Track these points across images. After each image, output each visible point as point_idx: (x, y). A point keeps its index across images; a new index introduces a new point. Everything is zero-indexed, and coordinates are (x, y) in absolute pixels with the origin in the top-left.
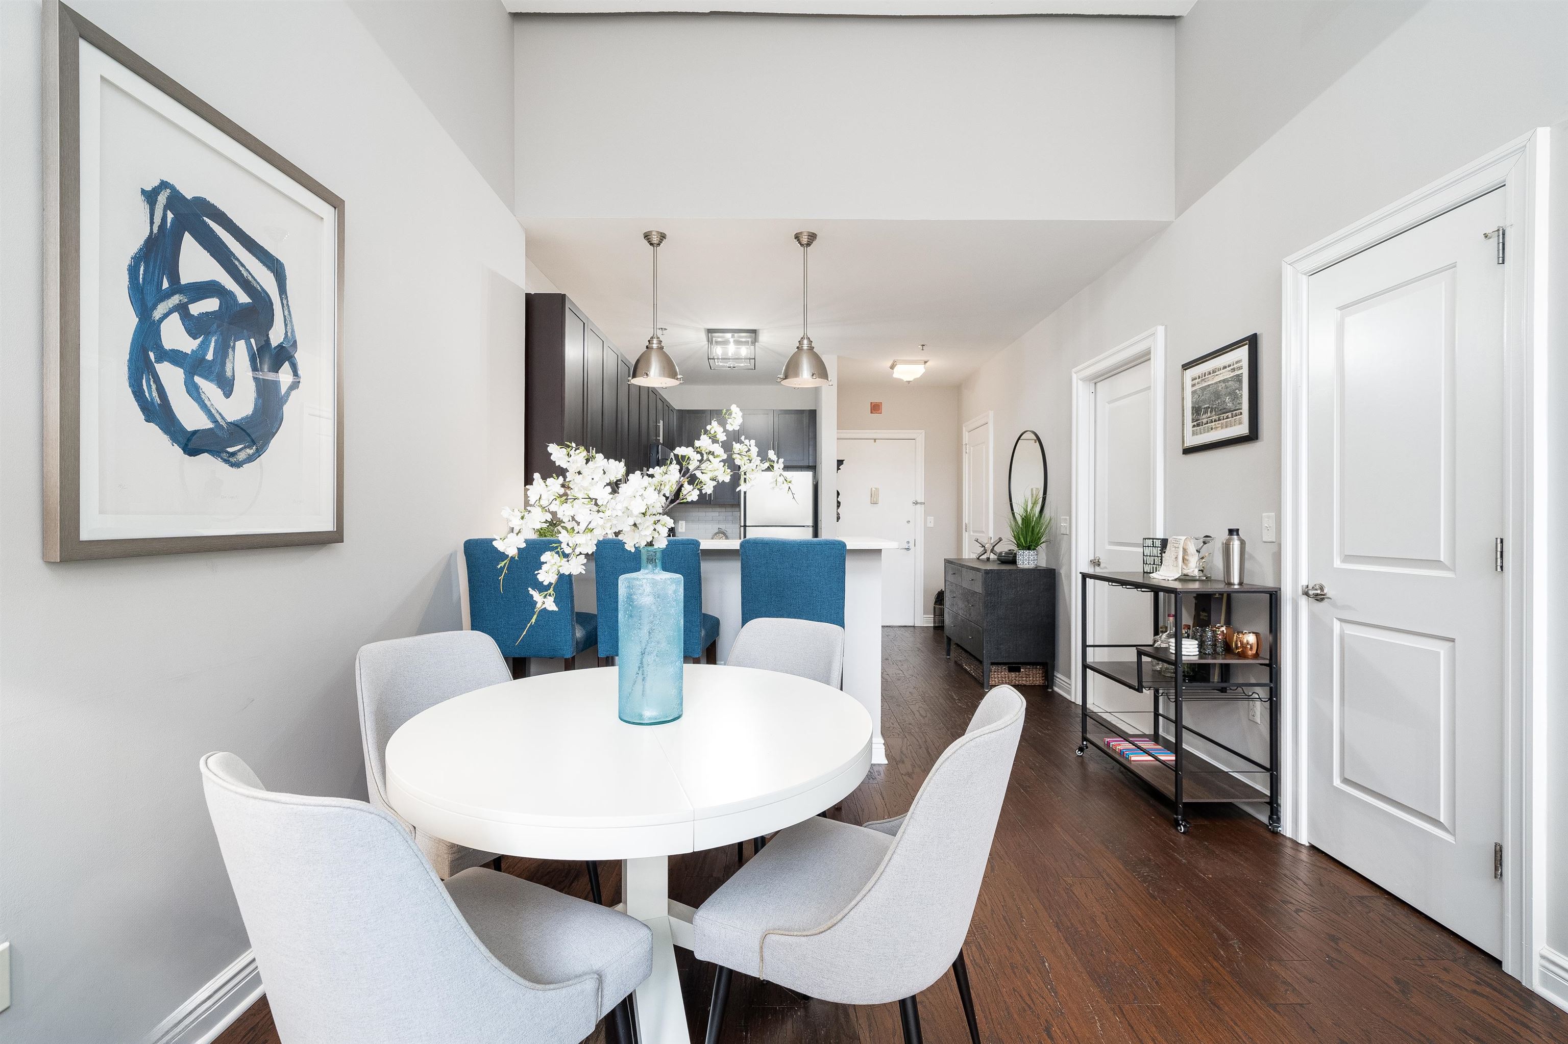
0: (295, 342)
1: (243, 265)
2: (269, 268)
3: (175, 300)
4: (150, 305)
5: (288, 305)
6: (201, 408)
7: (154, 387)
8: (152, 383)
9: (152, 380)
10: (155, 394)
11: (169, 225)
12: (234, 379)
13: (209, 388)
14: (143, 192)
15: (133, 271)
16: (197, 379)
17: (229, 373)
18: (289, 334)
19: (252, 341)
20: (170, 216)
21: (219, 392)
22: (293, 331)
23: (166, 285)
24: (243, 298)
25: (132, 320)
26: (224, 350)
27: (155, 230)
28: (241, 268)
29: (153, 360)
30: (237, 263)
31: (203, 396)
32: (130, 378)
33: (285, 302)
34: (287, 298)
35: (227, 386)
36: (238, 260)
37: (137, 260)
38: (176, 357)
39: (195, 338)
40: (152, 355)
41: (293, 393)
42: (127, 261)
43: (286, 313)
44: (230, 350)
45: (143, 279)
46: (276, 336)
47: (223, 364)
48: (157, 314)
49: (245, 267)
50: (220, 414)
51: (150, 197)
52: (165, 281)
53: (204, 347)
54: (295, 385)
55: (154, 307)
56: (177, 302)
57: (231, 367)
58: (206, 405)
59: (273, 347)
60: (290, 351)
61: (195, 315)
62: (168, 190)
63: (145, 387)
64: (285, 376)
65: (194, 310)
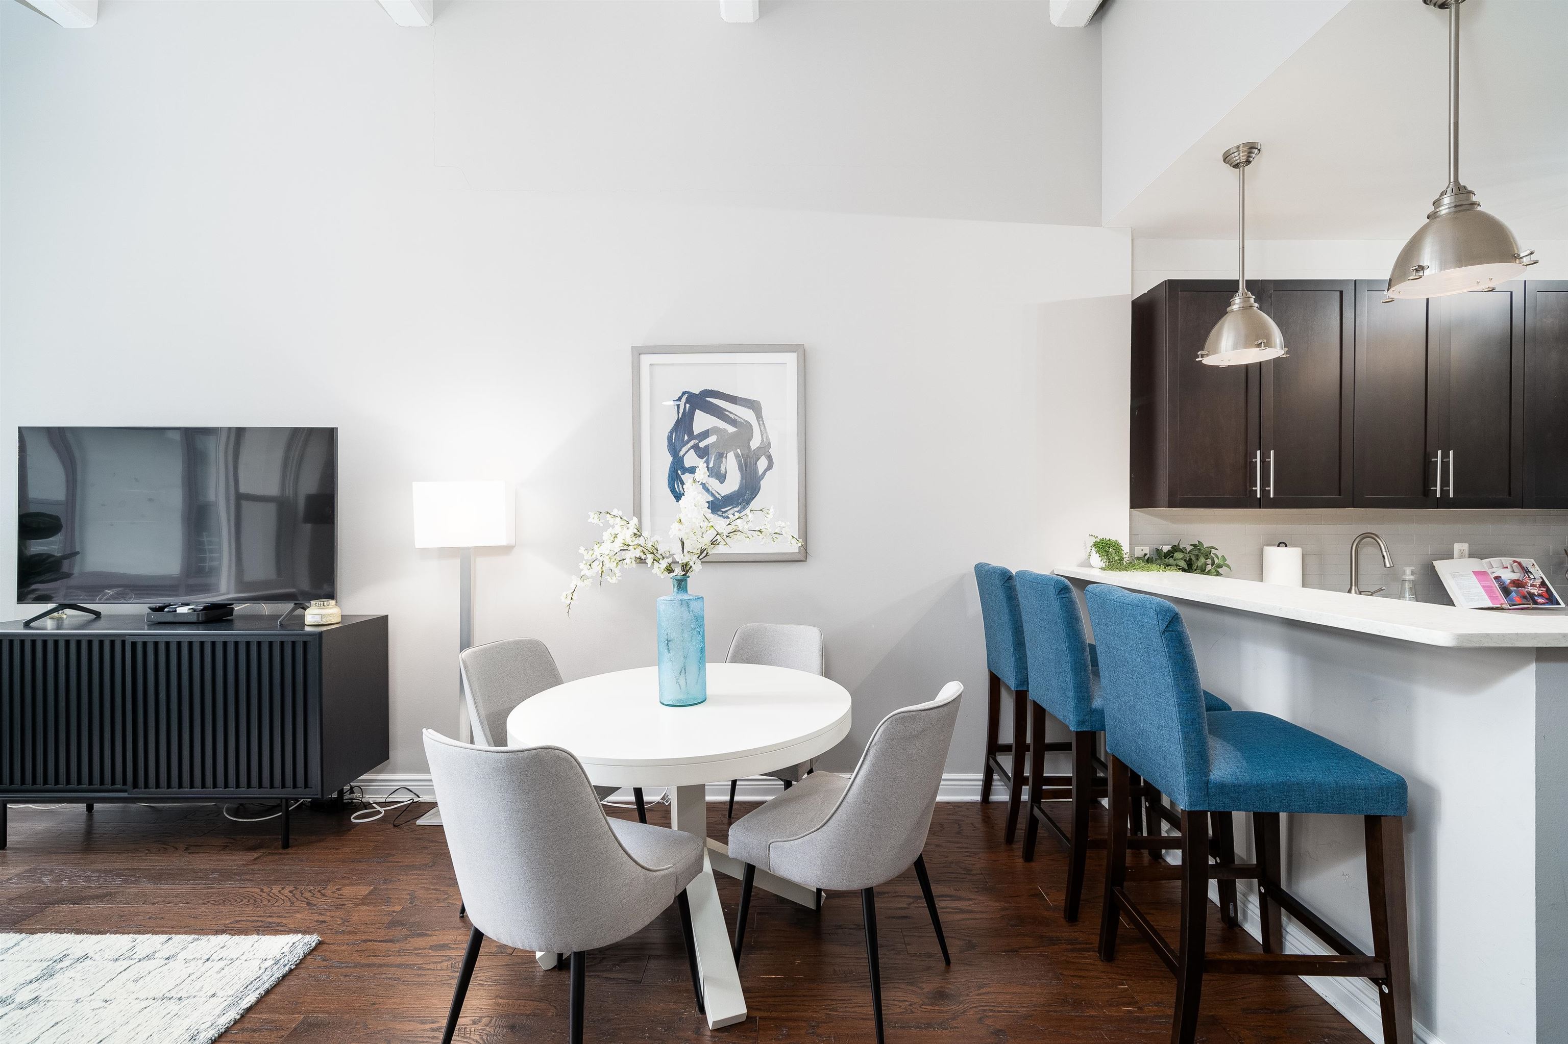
0: (769, 443)
1: (731, 413)
2: (748, 408)
3: (692, 443)
4: (678, 450)
5: (763, 423)
7: (680, 486)
8: (679, 484)
9: (679, 483)
10: (681, 489)
11: (687, 410)
12: (726, 473)
14: (674, 401)
15: (670, 438)
17: (723, 470)
18: (764, 440)
19: (739, 450)
20: (688, 406)
21: (718, 481)
22: (767, 437)
23: (686, 438)
24: (731, 429)
25: (670, 459)
26: (720, 459)
27: (680, 416)
28: (730, 415)
29: (680, 474)
30: (727, 413)
32: (669, 484)
33: (761, 422)
34: (763, 419)
35: (722, 478)
36: (728, 411)
37: (671, 432)
38: (692, 470)
39: (702, 459)
40: (679, 472)
41: (768, 473)
42: (667, 434)
43: (762, 428)
44: (724, 459)
45: (674, 439)
46: (755, 443)
47: (719, 467)
48: (681, 454)
49: (732, 413)
50: (718, 492)
51: (677, 403)
52: (686, 435)
53: (708, 462)
54: (770, 466)
55: (681, 450)
57: (724, 467)
58: (709, 490)
59: (753, 450)
60: (765, 449)
61: (703, 447)
62: (687, 395)
63: (676, 487)
64: (762, 464)
65: (702, 445)
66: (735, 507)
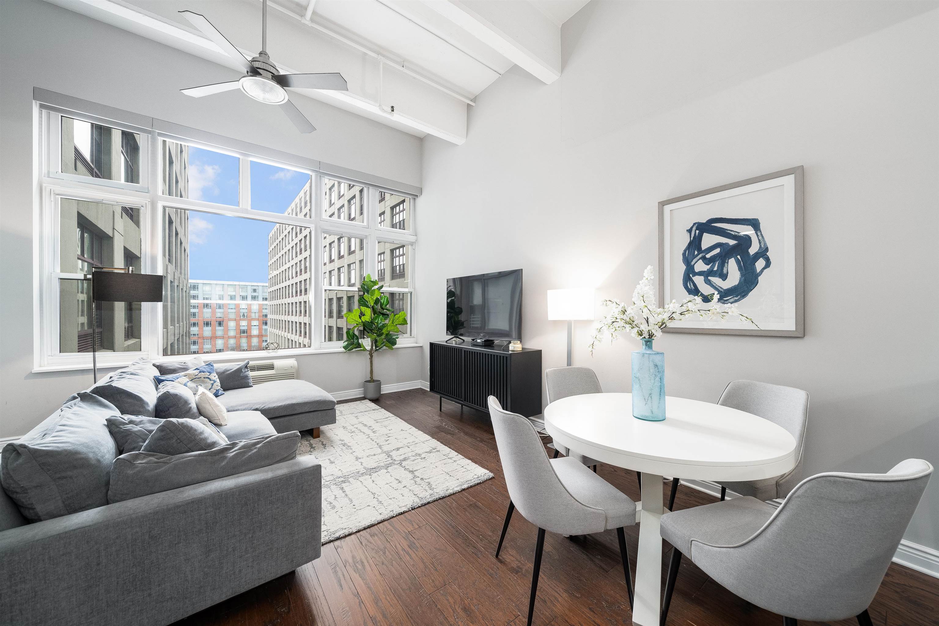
0: (767, 248)
1: (732, 231)
2: (747, 225)
3: (700, 256)
4: (690, 261)
5: (761, 234)
6: (711, 287)
7: (692, 284)
9: (691, 282)
10: (692, 286)
11: (697, 234)
12: (728, 273)
13: (716, 280)
14: (687, 230)
15: (684, 254)
16: (709, 278)
17: (725, 271)
18: (762, 246)
19: (739, 257)
20: (697, 231)
21: (721, 280)
22: (765, 244)
23: (696, 253)
24: (732, 242)
25: (684, 267)
26: (723, 264)
27: (692, 239)
28: (731, 232)
29: (691, 276)
30: (729, 232)
31: (712, 283)
32: (683, 284)
33: (759, 234)
34: (761, 231)
35: (724, 277)
36: (729, 230)
37: (685, 251)
38: (700, 273)
39: (708, 265)
40: (691, 275)
41: (765, 271)
42: (682, 252)
43: (760, 238)
44: (726, 264)
45: (688, 255)
46: (753, 251)
47: (723, 269)
48: (693, 263)
49: (733, 231)
50: (720, 287)
51: (690, 231)
52: (696, 251)
53: (713, 267)
54: (767, 265)
55: (692, 261)
56: (701, 256)
58: (713, 285)
59: (751, 255)
60: (763, 253)
61: (709, 257)
62: (696, 225)
63: (689, 285)
64: (760, 264)
65: (708, 256)
66: (735, 297)
